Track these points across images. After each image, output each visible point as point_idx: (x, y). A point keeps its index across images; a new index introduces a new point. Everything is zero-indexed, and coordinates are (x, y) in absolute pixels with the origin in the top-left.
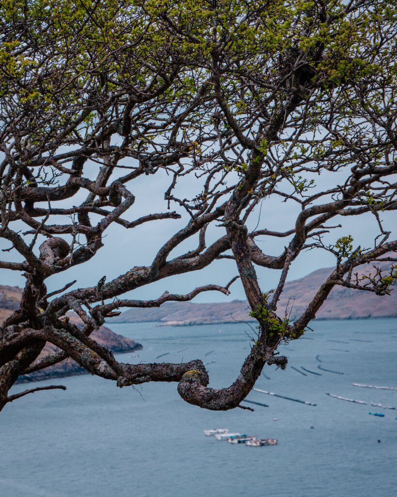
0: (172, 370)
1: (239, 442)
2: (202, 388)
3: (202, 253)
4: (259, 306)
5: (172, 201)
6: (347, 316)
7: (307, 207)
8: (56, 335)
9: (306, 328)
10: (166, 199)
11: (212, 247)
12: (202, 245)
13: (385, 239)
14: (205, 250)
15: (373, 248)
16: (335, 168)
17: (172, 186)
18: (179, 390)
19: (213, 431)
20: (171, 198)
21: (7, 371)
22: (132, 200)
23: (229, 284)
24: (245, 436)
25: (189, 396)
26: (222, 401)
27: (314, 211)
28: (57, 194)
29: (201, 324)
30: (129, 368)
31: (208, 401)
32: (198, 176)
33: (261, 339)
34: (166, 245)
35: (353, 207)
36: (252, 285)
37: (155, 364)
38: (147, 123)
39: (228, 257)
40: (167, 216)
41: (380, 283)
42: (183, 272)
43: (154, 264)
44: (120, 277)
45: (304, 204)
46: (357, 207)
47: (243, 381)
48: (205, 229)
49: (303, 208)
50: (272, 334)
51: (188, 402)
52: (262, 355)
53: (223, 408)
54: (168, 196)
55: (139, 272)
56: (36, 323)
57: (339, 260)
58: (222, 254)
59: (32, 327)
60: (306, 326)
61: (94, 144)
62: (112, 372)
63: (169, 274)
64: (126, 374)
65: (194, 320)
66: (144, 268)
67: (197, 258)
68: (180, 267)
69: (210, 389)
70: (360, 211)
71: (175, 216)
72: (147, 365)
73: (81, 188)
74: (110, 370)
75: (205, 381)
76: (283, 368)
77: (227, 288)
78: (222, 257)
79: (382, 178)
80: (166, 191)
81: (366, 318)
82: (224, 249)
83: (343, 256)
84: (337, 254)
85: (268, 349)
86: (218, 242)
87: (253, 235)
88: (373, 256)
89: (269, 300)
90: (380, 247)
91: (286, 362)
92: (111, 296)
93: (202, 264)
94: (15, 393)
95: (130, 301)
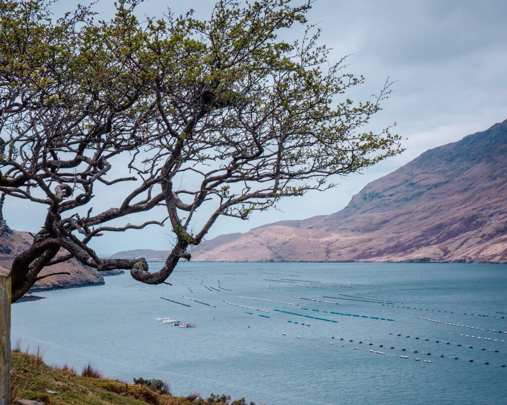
0: (128, 262)
1: (175, 325)
2: (144, 272)
3: (149, 202)
4: (177, 226)
5: (132, 169)
6: (235, 260)
7: (208, 178)
8: (65, 242)
9: (202, 239)
10: (129, 167)
11: (154, 198)
12: (149, 197)
13: (248, 191)
14: (150, 200)
15: (241, 195)
16: (224, 158)
17: (133, 161)
18: (131, 273)
19: (161, 319)
20: (132, 167)
21: (37, 263)
22: (109, 167)
23: (164, 221)
24: (179, 322)
25: (136, 276)
26: (155, 279)
27: (211, 180)
28: (69, 164)
29: (157, 262)
30: (105, 262)
31: (147, 279)
32: (146, 150)
33: (178, 245)
34: (129, 196)
35: (232, 179)
36: (174, 215)
37: (119, 260)
38: (121, 128)
39: (163, 204)
40: (129, 179)
41: (243, 212)
42: (138, 211)
43: (122, 206)
44: (103, 213)
45: (206, 176)
46: (235, 179)
47: (167, 268)
48: (151, 189)
49: (205, 178)
50: (183, 242)
51: (137, 279)
52: (178, 254)
53: (156, 283)
54: (130, 166)
55: (113, 211)
56: (53, 234)
57: (222, 200)
58: (160, 203)
59: (51, 237)
60: (202, 238)
61: (90, 137)
62: (95, 264)
63: (131, 212)
64: (102, 264)
65: (153, 259)
66: (117, 209)
67: (146, 204)
68: (137, 209)
69: (148, 273)
70: (236, 181)
71: (134, 179)
72: (115, 260)
73: (82, 162)
74: (94, 262)
75: (146, 269)
76: (189, 260)
77: (162, 223)
78: (160, 204)
79: (249, 162)
80: (129, 163)
81: (245, 262)
82: (161, 200)
83: (224, 197)
84: (221, 196)
85: (181, 250)
86: (158, 196)
87: (177, 193)
88: (240, 200)
89: (183, 224)
90: (245, 195)
91: (191, 257)
92: (97, 223)
93: (148, 208)
94: (41, 276)
95: (108, 228)
